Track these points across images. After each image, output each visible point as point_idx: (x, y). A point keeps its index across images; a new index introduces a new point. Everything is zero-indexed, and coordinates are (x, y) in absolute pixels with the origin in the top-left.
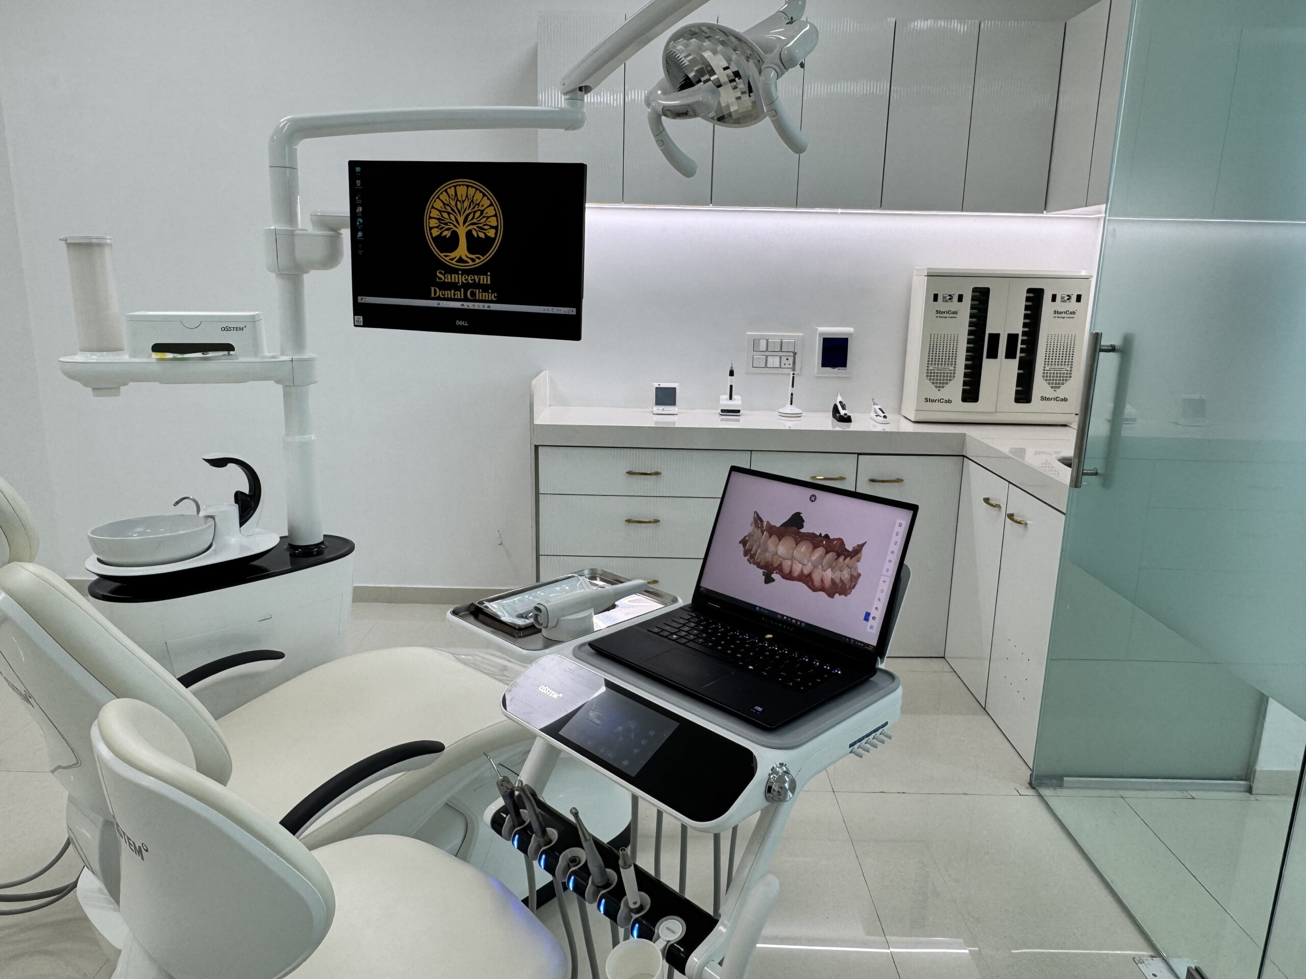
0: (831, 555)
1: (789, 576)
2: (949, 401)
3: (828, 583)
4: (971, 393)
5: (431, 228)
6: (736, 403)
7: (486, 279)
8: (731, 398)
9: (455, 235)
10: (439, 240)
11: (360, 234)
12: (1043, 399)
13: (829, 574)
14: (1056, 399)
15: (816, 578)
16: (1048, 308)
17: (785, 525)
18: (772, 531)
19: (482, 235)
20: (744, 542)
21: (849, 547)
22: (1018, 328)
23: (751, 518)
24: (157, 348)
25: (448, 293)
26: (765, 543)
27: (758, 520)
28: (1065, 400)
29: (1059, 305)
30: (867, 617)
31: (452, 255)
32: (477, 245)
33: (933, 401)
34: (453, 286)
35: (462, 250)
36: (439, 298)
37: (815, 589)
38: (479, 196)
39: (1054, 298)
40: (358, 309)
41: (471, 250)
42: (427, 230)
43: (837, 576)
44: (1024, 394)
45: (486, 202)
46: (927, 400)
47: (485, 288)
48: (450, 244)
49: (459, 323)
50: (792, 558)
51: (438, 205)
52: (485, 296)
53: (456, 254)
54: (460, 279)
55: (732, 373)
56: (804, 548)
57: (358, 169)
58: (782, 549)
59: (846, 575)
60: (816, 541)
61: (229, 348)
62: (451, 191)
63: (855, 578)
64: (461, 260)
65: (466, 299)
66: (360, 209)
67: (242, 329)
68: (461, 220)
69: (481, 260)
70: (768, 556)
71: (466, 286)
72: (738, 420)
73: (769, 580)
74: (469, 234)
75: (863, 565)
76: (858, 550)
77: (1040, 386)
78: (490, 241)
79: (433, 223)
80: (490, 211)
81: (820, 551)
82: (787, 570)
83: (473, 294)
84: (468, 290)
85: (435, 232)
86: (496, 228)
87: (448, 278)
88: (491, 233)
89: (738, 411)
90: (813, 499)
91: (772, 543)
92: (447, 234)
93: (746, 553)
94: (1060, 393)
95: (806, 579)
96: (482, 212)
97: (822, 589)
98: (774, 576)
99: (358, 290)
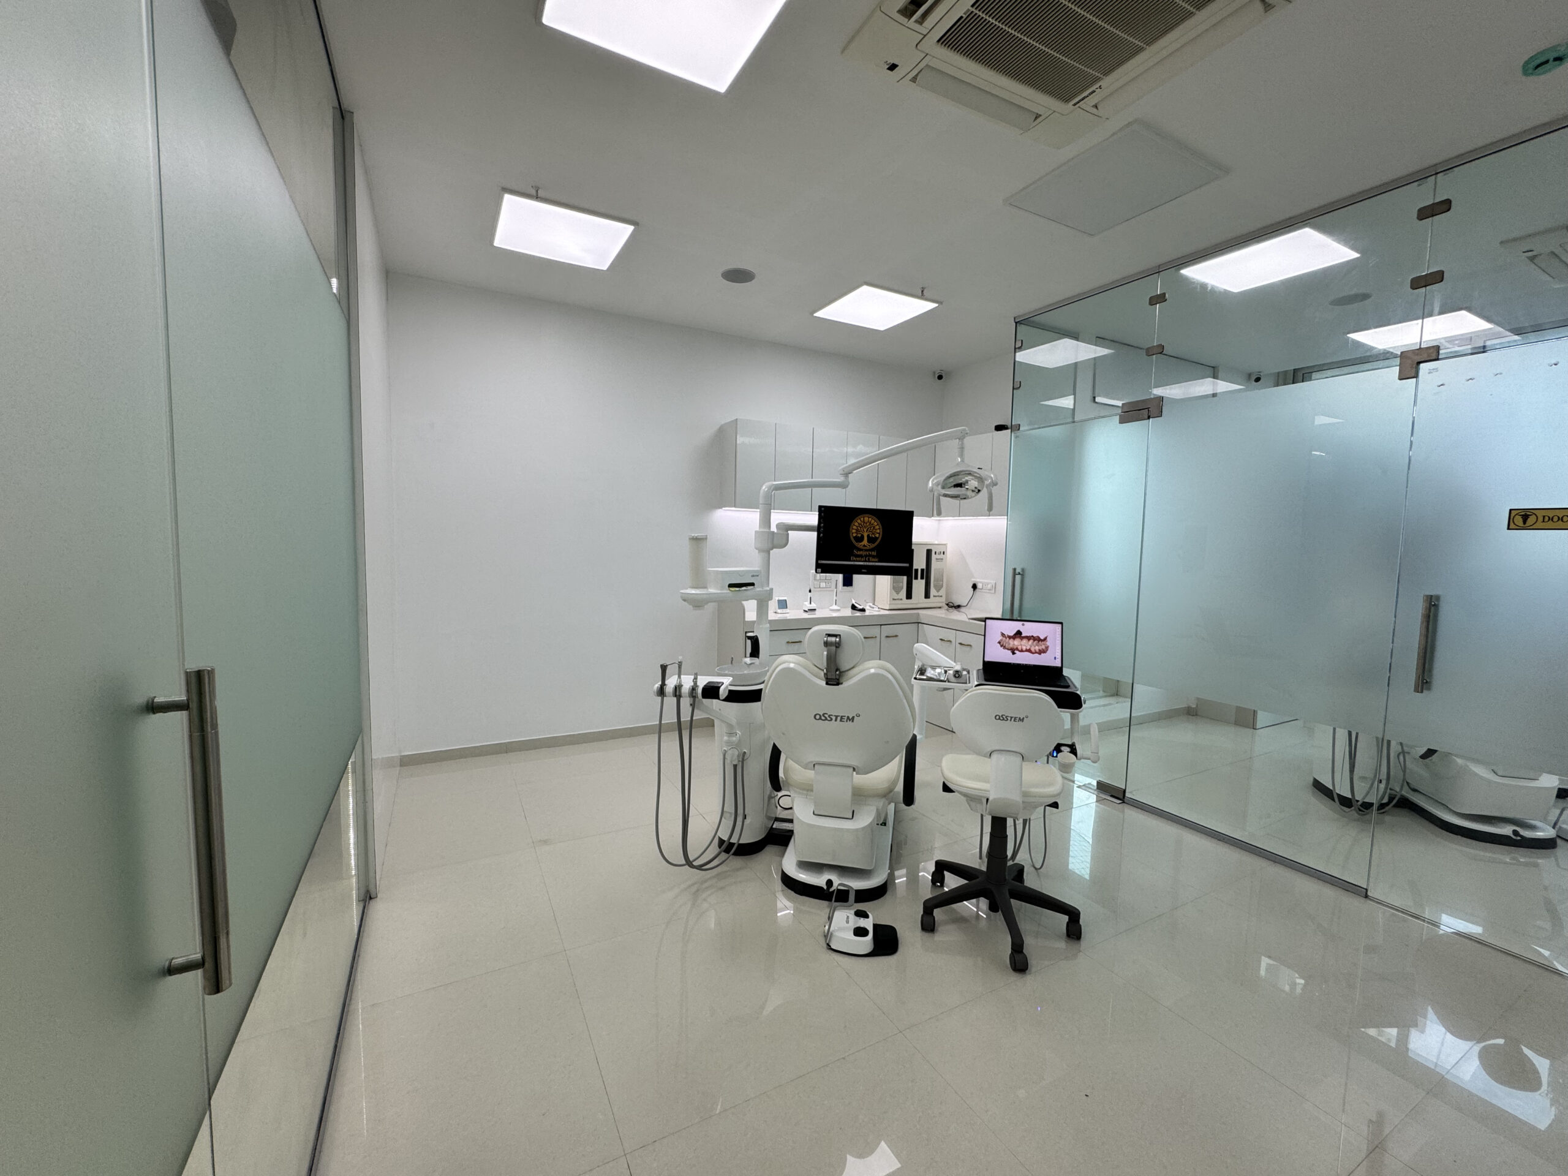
0: (1036, 642)
1: (1022, 651)
2: (901, 599)
3: (1037, 651)
4: (909, 596)
5: (853, 533)
6: (813, 606)
7: (874, 553)
8: (810, 603)
9: (863, 536)
10: (856, 538)
11: (822, 535)
12: (934, 596)
13: (1037, 648)
14: (938, 596)
15: (1033, 649)
16: (934, 557)
17: (1015, 634)
18: (1010, 637)
19: (873, 536)
20: (999, 643)
21: (1042, 638)
22: (924, 567)
23: (1000, 634)
24: (731, 586)
25: (858, 559)
26: (1008, 642)
27: (1003, 635)
28: (941, 596)
29: (938, 556)
30: (1055, 658)
31: (861, 544)
32: (871, 540)
33: (895, 600)
34: (861, 556)
35: (865, 542)
36: (854, 561)
37: (1033, 653)
38: (873, 521)
39: (936, 553)
40: (818, 566)
41: (868, 541)
42: (851, 534)
43: (1040, 648)
44: (927, 596)
45: (876, 524)
46: (894, 599)
47: (873, 557)
48: (861, 539)
49: (863, 571)
50: (1021, 645)
51: (856, 524)
52: (873, 560)
53: (863, 543)
54: (864, 553)
55: (810, 591)
56: (1025, 641)
57: (823, 509)
58: (1016, 643)
59: (1043, 647)
60: (1028, 638)
61: (752, 584)
62: (862, 519)
63: (1047, 648)
64: (864, 546)
65: (865, 561)
66: (822, 525)
67: (758, 576)
68: (865, 530)
69: (872, 546)
70: (1011, 646)
71: (866, 556)
72: (815, 614)
73: (1014, 653)
74: (868, 536)
75: (1048, 643)
76: (1045, 639)
77: (933, 591)
78: (876, 538)
79: (854, 531)
80: (878, 527)
81: (1031, 641)
82: (1020, 649)
83: (869, 559)
84: (867, 558)
85: (854, 535)
86: (879, 533)
87: (859, 553)
88: (877, 535)
89: (815, 610)
90: (1023, 625)
91: (1011, 641)
92: (860, 535)
93: (1001, 646)
94: (940, 593)
95: (1029, 651)
96: (874, 527)
97: (1036, 653)
98: (1016, 652)
99: (818, 559)
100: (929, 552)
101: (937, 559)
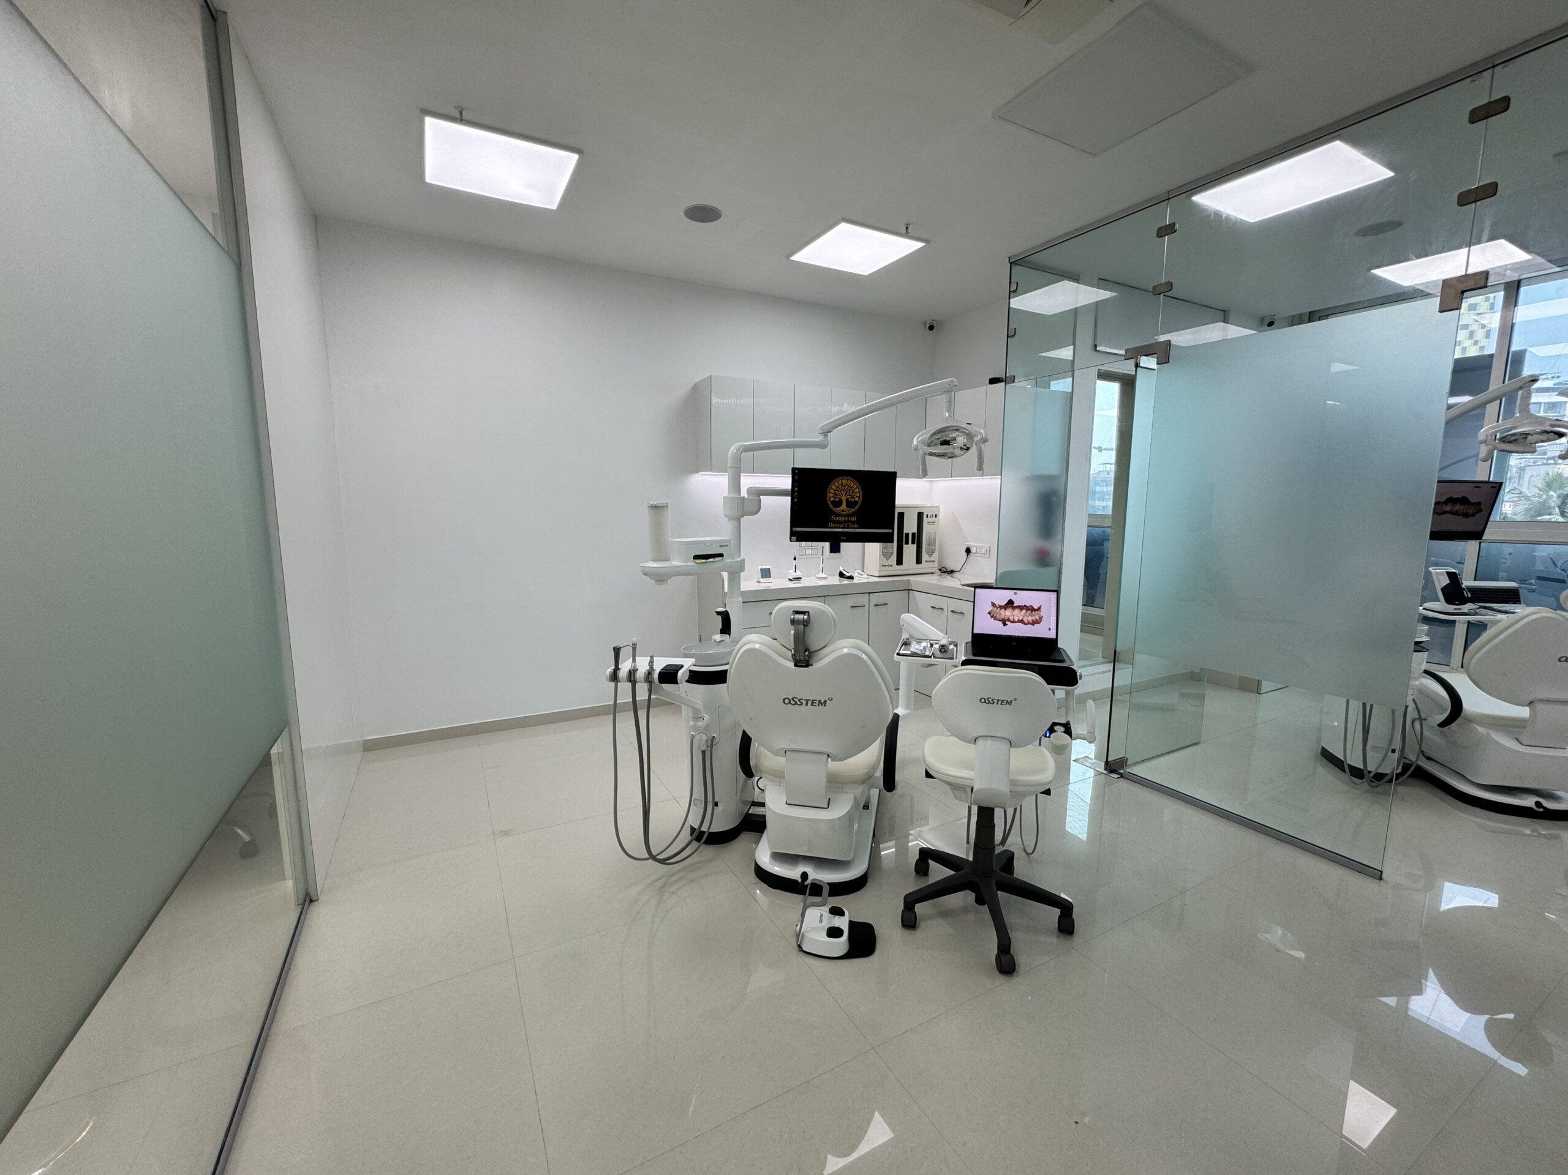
2: (891, 566)
4: (900, 562)
5: (830, 497)
6: (798, 574)
7: (854, 519)
8: (796, 571)
9: (841, 501)
10: (834, 503)
11: (796, 500)
12: (927, 561)
14: (930, 561)
16: (925, 520)
19: (853, 500)
20: (989, 613)
22: (915, 531)
23: (990, 604)
24: (696, 557)
25: (837, 525)
27: (993, 604)
28: (934, 561)
29: (930, 520)
30: (1050, 629)
31: (839, 509)
32: (850, 504)
33: (885, 566)
34: (840, 522)
35: (844, 506)
36: (832, 528)
38: (852, 483)
39: (927, 515)
40: (792, 534)
41: (848, 506)
42: (828, 498)
43: (1034, 618)
44: (919, 561)
45: (855, 486)
46: (883, 566)
47: (853, 522)
48: (839, 504)
51: (834, 487)
52: (853, 526)
53: (841, 508)
54: (843, 519)
55: (795, 559)
57: (797, 471)
58: (1008, 613)
59: (1037, 617)
61: (721, 555)
62: (840, 482)
63: (1041, 618)
64: (843, 511)
65: (845, 528)
66: (796, 489)
68: (844, 493)
69: (852, 510)
71: (845, 522)
72: (801, 583)
74: (847, 500)
75: (1043, 613)
77: (925, 557)
78: (856, 503)
79: (831, 495)
80: (857, 490)
83: (848, 525)
84: (846, 524)
85: (832, 499)
86: (859, 497)
87: (838, 519)
88: (857, 499)
89: (801, 578)
90: (1015, 593)
92: (838, 500)
94: (932, 559)
96: (853, 490)
99: (792, 527)
100: (920, 516)
101: (928, 522)
